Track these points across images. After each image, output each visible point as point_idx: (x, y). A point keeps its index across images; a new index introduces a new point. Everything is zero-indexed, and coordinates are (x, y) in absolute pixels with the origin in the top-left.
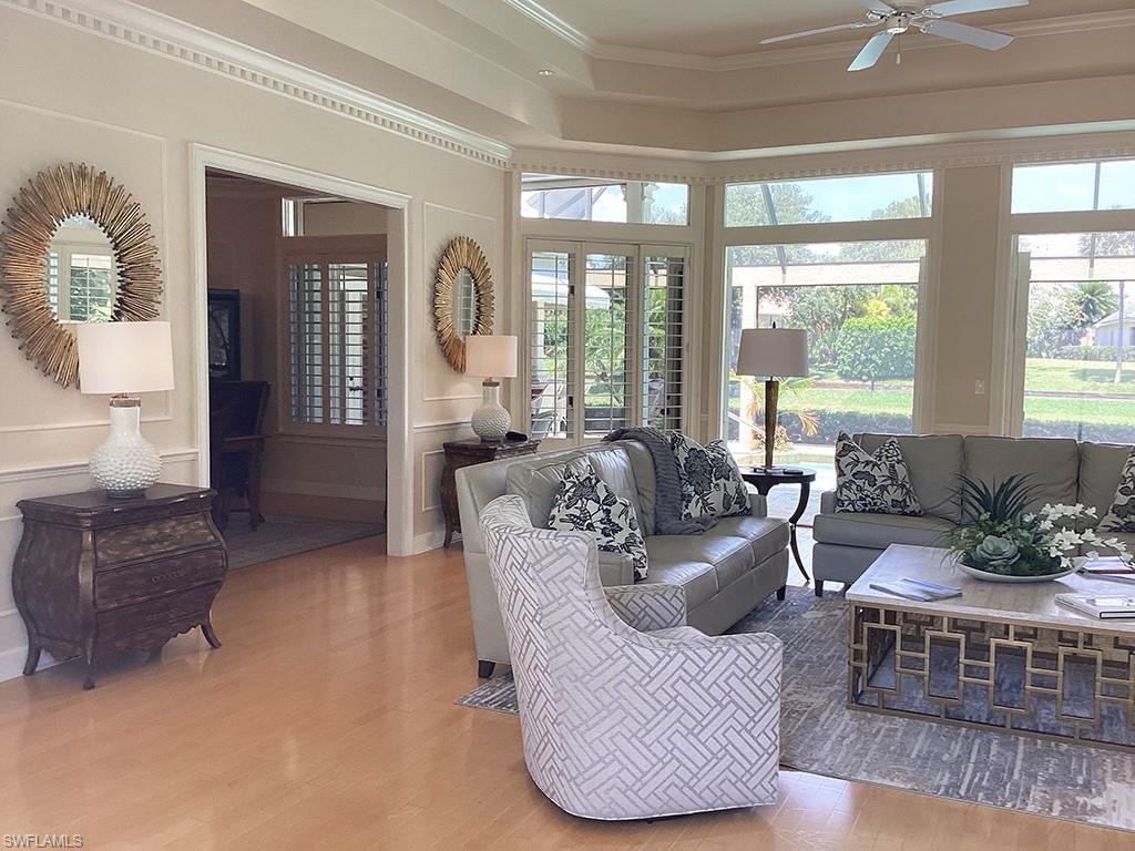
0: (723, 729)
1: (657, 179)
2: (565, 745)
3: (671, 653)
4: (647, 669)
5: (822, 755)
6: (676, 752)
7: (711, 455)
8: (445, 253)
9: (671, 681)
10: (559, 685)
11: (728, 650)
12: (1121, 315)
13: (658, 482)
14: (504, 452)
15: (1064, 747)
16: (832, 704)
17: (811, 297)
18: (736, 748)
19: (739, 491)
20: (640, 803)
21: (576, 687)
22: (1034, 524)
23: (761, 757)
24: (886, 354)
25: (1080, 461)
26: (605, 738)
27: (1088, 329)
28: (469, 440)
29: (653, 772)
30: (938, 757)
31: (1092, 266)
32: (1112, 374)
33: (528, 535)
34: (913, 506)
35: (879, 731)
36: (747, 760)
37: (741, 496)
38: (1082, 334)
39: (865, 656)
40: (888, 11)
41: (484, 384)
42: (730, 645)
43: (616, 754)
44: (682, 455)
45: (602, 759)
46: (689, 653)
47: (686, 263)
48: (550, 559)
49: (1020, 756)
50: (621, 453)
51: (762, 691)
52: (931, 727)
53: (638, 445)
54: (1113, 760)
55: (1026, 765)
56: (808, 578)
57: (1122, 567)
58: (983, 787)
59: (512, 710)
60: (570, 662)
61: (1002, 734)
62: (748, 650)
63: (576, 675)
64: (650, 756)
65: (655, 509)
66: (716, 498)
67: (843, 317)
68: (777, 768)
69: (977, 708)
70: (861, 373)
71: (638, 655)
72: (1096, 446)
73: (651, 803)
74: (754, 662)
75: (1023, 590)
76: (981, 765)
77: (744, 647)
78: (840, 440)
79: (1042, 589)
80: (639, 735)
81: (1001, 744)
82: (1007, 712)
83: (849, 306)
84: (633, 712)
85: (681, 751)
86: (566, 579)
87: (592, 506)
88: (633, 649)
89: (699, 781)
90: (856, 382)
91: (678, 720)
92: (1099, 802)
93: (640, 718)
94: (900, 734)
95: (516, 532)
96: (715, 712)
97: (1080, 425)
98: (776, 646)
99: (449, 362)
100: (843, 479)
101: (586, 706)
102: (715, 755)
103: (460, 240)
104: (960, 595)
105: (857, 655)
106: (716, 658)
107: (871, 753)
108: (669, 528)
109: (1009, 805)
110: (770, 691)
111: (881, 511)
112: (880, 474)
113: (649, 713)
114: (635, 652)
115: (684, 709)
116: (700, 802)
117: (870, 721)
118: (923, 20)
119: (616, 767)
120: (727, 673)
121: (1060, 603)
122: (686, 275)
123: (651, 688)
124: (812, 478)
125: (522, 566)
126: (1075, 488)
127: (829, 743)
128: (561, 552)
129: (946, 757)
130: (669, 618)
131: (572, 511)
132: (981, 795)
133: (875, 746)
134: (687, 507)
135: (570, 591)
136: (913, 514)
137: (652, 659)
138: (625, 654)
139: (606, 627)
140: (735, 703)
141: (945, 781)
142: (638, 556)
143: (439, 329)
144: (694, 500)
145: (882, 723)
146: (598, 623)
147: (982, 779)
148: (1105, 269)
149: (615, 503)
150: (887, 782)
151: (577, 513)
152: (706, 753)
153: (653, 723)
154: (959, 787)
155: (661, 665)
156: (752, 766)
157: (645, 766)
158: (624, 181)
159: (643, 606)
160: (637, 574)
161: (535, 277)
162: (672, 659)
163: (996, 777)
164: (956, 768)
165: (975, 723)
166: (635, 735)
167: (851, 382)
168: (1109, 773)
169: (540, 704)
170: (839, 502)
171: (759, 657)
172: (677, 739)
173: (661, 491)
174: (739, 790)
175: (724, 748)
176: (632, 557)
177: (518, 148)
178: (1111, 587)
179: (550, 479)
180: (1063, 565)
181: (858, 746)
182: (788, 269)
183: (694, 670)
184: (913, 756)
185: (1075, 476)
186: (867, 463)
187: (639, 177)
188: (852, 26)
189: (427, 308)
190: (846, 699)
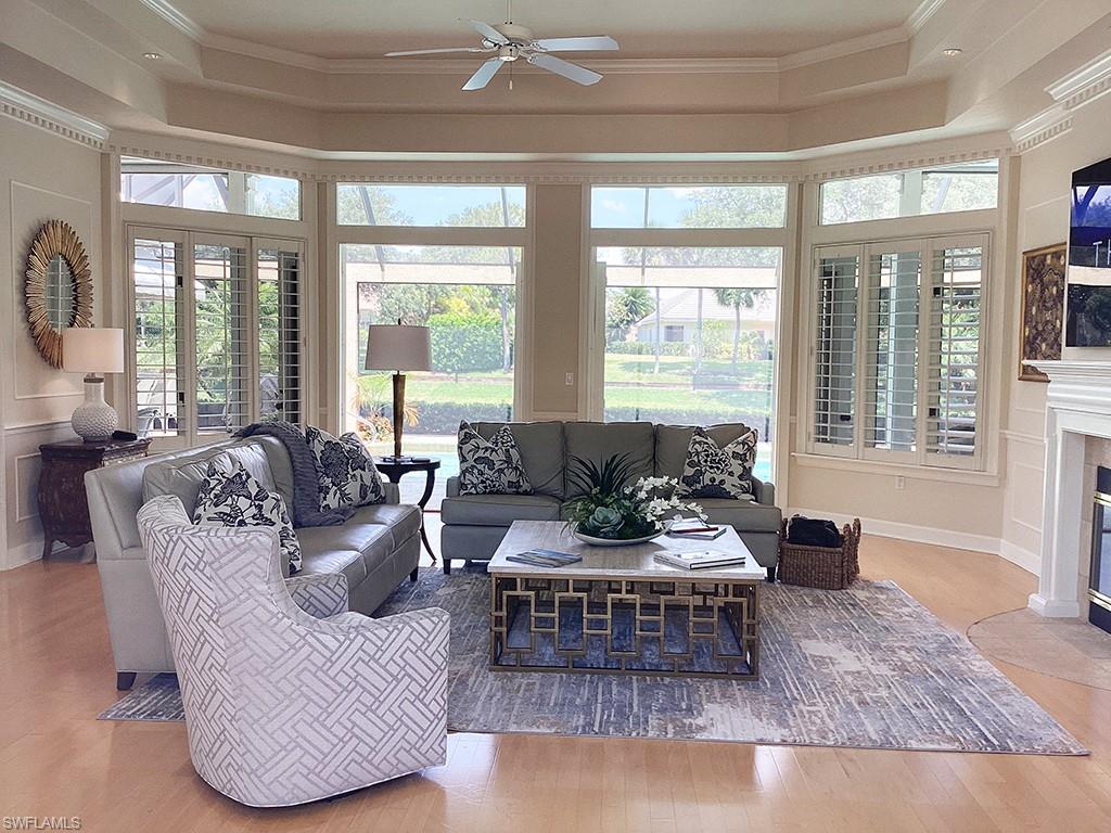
0: (398, 703)
1: (258, 170)
2: (244, 740)
3: (352, 636)
4: (328, 654)
5: (475, 715)
6: (356, 730)
7: (347, 447)
8: (37, 237)
9: (351, 663)
10: (237, 681)
11: (403, 627)
12: (658, 315)
13: (295, 476)
14: (112, 452)
15: (667, 680)
16: (477, 669)
17: (398, 293)
18: (411, 718)
19: (374, 480)
20: (322, 784)
21: (257, 681)
22: (633, 495)
23: (432, 722)
24: (468, 348)
25: (655, 440)
26: (287, 727)
27: (632, 326)
28: (69, 441)
29: (333, 753)
30: (572, 702)
31: (643, 274)
32: (651, 366)
33: (205, 534)
34: (525, 486)
35: (520, 686)
36: (419, 726)
37: (376, 487)
38: (626, 331)
39: (505, 622)
40: (503, 41)
41: (85, 381)
42: (404, 622)
43: (299, 740)
44: (318, 448)
45: (284, 748)
46: (368, 634)
47: (300, 258)
48: (231, 556)
49: (635, 692)
50: (257, 448)
51: (433, 662)
52: (561, 677)
53: (273, 440)
54: (705, 686)
55: (641, 699)
56: (434, 558)
57: (699, 526)
58: (612, 723)
59: (163, 718)
60: (252, 656)
61: (619, 675)
62: (420, 624)
63: (257, 670)
64: (331, 738)
65: (293, 503)
66: (352, 489)
67: (428, 313)
68: (445, 731)
69: (595, 656)
70: (446, 366)
71: (321, 642)
72: (667, 427)
73: (333, 782)
74: (426, 635)
75: (627, 551)
76: (607, 704)
77: (418, 623)
78: (461, 428)
79: (642, 549)
80: (321, 719)
81: (618, 685)
82: (621, 656)
83: (433, 303)
84: (314, 697)
85: (361, 729)
86: (248, 575)
87: (243, 503)
88: (315, 637)
89: (377, 753)
90: (442, 374)
91: (358, 699)
92: (700, 721)
93: (321, 702)
94: (537, 686)
95: (191, 532)
96: (392, 686)
97: (637, 411)
98: (444, 618)
99: (44, 357)
100: (466, 465)
101: (267, 697)
102: (391, 727)
103: (54, 224)
104: (580, 560)
105: (498, 621)
106: (393, 636)
107: (517, 707)
108: (309, 520)
109: (634, 734)
110: (439, 660)
111: (498, 493)
112: (498, 458)
113: (330, 696)
114: (318, 640)
115: (363, 688)
116: (378, 774)
117: (510, 679)
118: (528, 52)
119: (299, 752)
120: (403, 649)
121: (658, 560)
122: (301, 270)
123: (332, 673)
124: (437, 465)
125: (197, 567)
126: (652, 463)
127: (480, 703)
128: (242, 548)
129: (578, 701)
130: (331, 605)
131: (222, 508)
132: (611, 729)
133: (519, 701)
134: (325, 499)
135: (252, 587)
136: (526, 493)
137: (333, 645)
138: (307, 643)
139: (289, 618)
140: (410, 676)
141: (581, 722)
142: (292, 549)
143: (31, 320)
144: (332, 492)
145: (521, 680)
146: (280, 616)
147: (609, 716)
148: (653, 277)
149: (266, 498)
150: (535, 730)
151: (228, 510)
152: (383, 726)
153: (333, 706)
154: (593, 725)
155: (342, 649)
156: (425, 731)
157: (326, 748)
158: (226, 171)
159: (307, 596)
160: (292, 566)
161: (138, 267)
162: (352, 641)
163: (620, 713)
164: (588, 709)
165: (594, 670)
166: (317, 719)
167: (437, 375)
168: (704, 698)
169: (215, 703)
170: (462, 486)
171: (430, 630)
172: (357, 717)
173: (299, 485)
174: (414, 757)
175: (400, 719)
176: (286, 551)
177: (117, 130)
178: (693, 543)
179: (192, 477)
180: (657, 528)
181: (505, 702)
182: (386, 266)
183: (371, 649)
184: (552, 704)
185: (651, 453)
186: (486, 449)
187: (239, 167)
188: (469, 50)
189: (16, 297)
190: (487, 662)
